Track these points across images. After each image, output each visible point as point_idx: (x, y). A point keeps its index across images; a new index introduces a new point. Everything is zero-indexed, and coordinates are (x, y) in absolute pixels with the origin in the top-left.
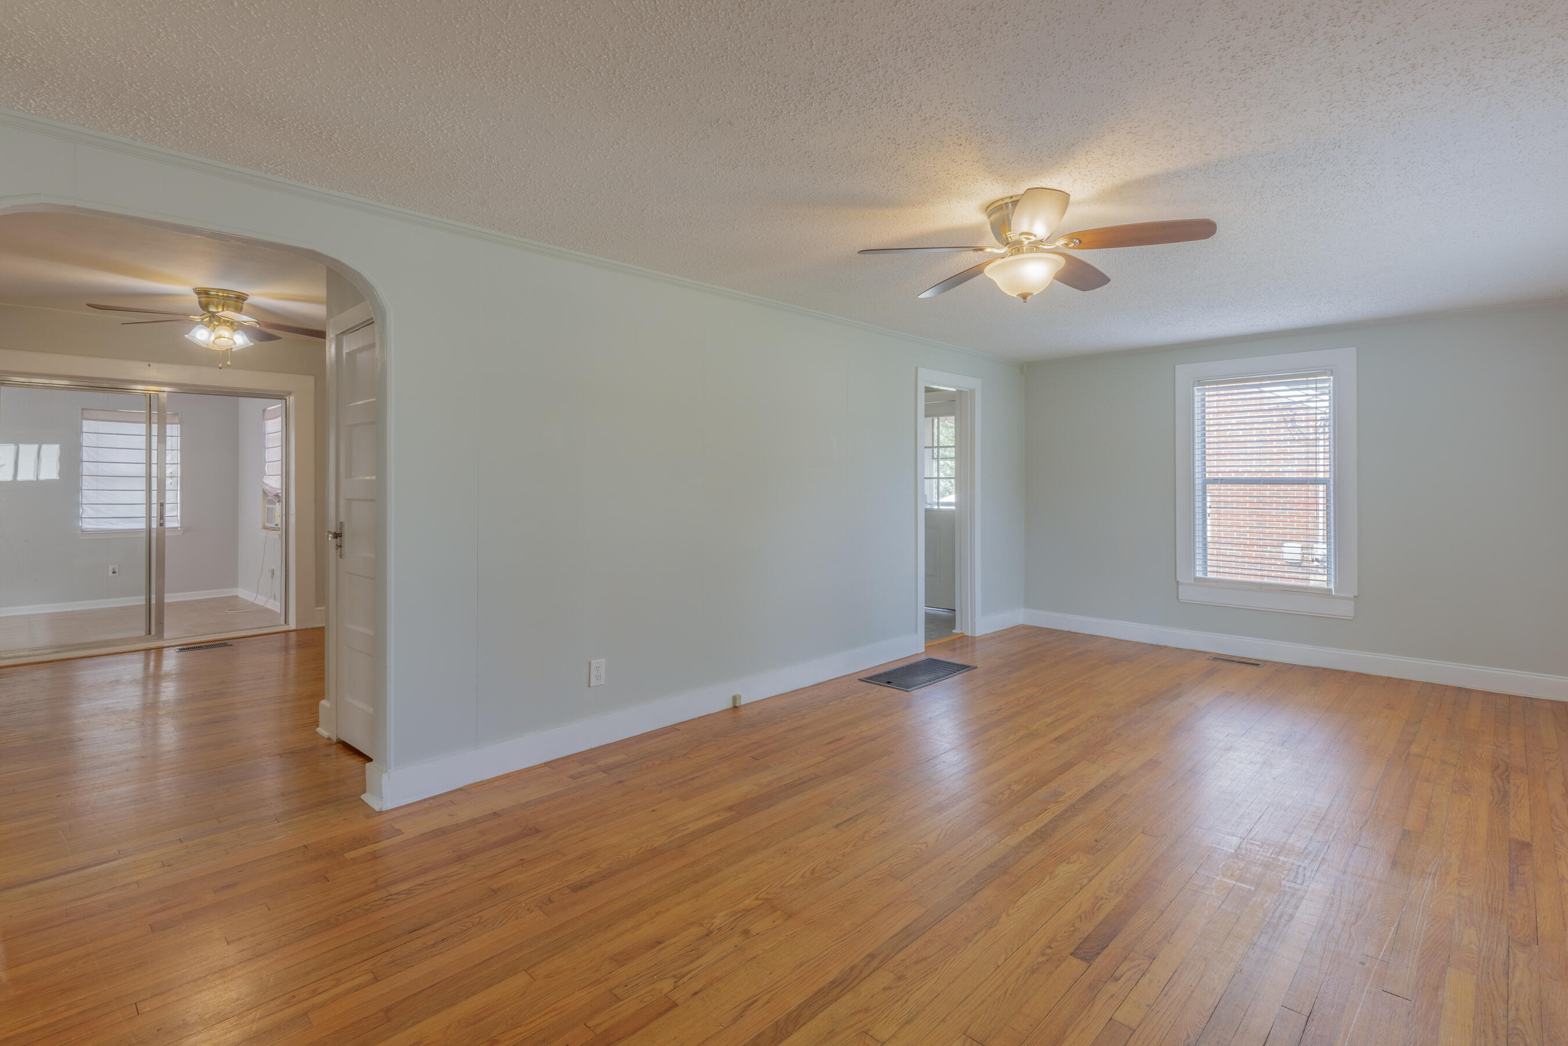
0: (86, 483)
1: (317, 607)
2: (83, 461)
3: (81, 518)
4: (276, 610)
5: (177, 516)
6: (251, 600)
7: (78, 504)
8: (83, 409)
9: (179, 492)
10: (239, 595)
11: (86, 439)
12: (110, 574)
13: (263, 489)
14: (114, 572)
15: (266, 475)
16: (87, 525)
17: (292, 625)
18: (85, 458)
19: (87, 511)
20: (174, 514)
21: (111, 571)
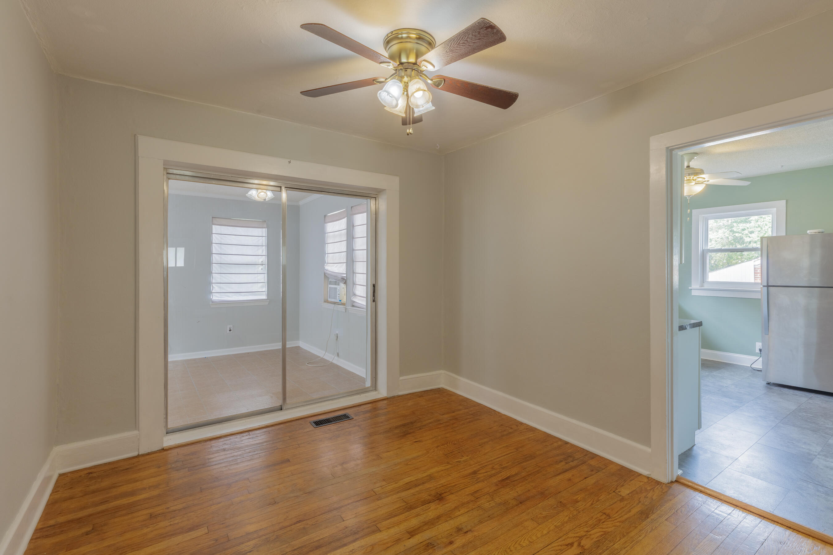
0: (215, 268)
1: (400, 376)
2: (212, 254)
3: (212, 293)
4: (363, 376)
5: (265, 291)
6: (321, 356)
7: (210, 283)
8: (213, 217)
9: (266, 274)
10: (300, 346)
11: (215, 238)
12: (228, 331)
13: (325, 274)
14: (230, 330)
15: (326, 263)
16: (215, 297)
17: (383, 392)
18: (214, 251)
19: (215, 288)
20: (264, 290)
21: (228, 329)
